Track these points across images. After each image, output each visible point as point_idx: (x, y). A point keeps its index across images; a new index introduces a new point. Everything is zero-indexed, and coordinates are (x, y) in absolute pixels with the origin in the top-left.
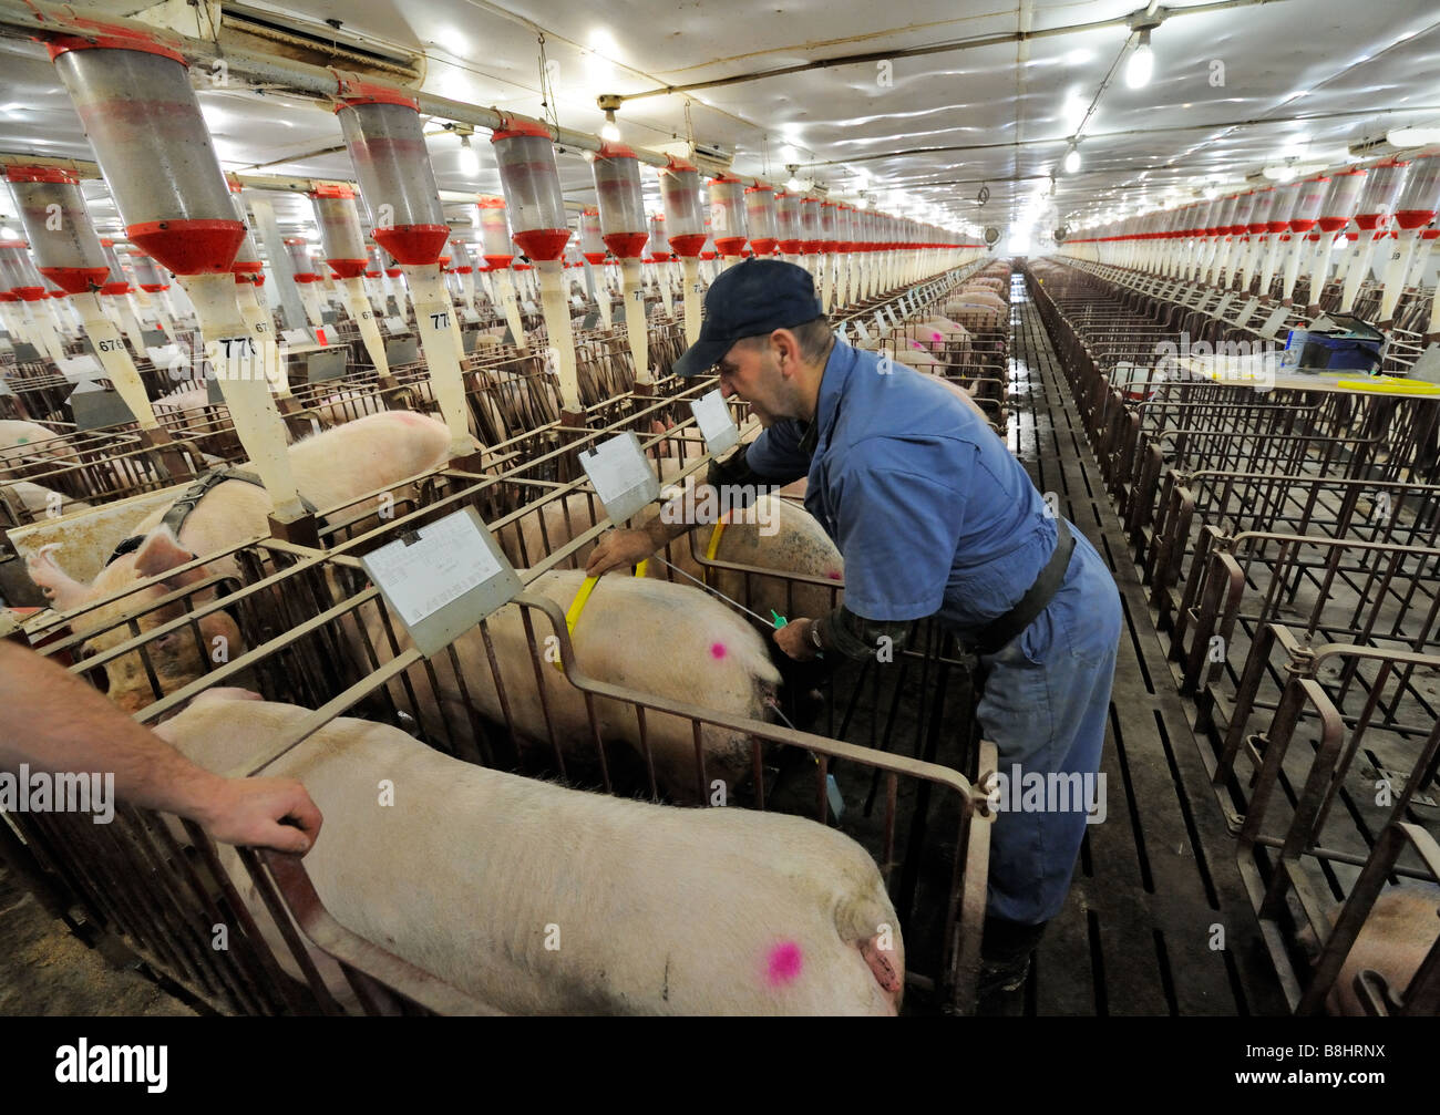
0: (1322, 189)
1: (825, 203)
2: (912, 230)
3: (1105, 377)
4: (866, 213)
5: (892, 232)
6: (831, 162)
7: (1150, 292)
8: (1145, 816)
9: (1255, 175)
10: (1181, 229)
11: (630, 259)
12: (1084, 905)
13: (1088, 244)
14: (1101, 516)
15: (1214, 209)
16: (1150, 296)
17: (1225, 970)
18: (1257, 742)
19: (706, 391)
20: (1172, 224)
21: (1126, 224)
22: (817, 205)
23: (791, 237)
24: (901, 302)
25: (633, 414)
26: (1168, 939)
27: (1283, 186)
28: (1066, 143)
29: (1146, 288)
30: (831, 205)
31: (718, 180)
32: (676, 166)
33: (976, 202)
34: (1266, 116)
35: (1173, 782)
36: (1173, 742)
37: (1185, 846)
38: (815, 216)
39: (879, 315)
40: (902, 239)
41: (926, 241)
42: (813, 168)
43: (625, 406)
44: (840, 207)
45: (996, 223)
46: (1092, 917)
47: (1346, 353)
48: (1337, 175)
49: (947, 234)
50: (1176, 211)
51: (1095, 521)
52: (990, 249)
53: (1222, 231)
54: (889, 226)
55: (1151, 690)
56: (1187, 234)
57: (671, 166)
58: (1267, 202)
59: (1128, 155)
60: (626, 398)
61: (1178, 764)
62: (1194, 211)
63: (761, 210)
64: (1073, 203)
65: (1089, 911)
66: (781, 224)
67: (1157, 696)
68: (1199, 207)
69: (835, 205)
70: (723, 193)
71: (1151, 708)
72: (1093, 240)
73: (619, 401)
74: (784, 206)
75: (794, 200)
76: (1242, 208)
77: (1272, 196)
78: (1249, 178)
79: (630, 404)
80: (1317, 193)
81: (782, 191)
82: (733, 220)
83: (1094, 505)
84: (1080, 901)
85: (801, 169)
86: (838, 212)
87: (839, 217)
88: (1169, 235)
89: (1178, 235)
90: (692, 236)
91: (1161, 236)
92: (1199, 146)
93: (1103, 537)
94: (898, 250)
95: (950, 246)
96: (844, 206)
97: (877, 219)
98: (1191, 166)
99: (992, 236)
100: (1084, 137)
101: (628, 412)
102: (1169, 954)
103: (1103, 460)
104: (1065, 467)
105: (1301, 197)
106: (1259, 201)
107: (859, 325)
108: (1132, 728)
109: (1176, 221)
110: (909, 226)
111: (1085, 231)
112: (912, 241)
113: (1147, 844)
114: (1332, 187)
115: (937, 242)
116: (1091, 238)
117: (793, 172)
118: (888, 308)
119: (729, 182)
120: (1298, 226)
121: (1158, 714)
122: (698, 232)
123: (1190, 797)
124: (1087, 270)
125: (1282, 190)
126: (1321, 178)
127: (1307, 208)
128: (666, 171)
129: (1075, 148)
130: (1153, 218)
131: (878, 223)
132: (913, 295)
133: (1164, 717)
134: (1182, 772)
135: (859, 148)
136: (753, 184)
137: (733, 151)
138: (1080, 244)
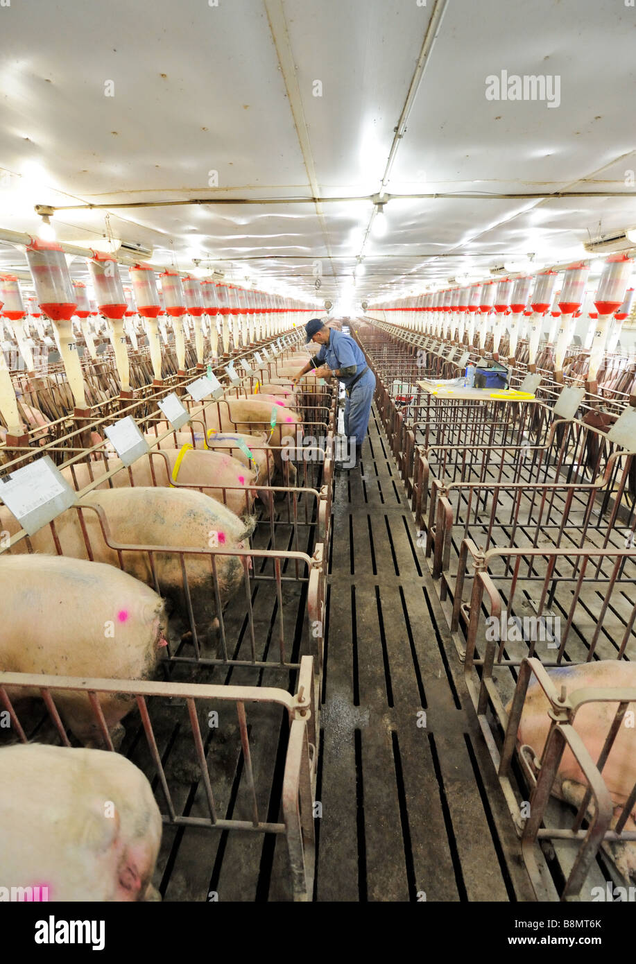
0: (480, 290)
1: (220, 284)
2: (280, 301)
3: (386, 390)
4: (248, 291)
5: (267, 303)
6: (221, 260)
7: (409, 340)
8: (420, 657)
9: (452, 281)
10: (421, 307)
11: (62, 321)
12: (390, 728)
13: (379, 311)
14: (391, 469)
15: (435, 297)
16: (409, 343)
17: (466, 748)
18: (466, 608)
19: (166, 395)
20: (417, 303)
21: (396, 303)
22: (214, 286)
23: (196, 306)
24: (272, 346)
25: (75, 430)
26: (436, 738)
27: (463, 288)
28: (356, 259)
29: (407, 338)
30: (223, 286)
31: (136, 267)
32: (100, 258)
33: (314, 286)
34: (450, 253)
35: (434, 631)
36: (433, 606)
37: (442, 672)
38: (212, 292)
39: (257, 355)
40: (274, 306)
41: (290, 308)
42: (209, 262)
43: (67, 425)
44: (230, 287)
45: (330, 298)
46: (394, 735)
47: (492, 379)
48: (485, 284)
49: (302, 304)
50: (418, 297)
51: (389, 473)
52: (328, 313)
53: (439, 309)
54: (265, 299)
55: (420, 575)
56: (424, 309)
57: (96, 257)
58: (457, 295)
59: (389, 267)
60: (69, 419)
61: (436, 619)
62: (426, 297)
63: (171, 288)
64: (369, 290)
65: (392, 731)
66: (189, 297)
67: (423, 578)
68: (428, 296)
69: (226, 286)
70: (140, 277)
71: (420, 586)
72: (382, 310)
73: (63, 422)
74: (190, 285)
75: (196, 282)
76: (447, 298)
77: (459, 292)
78: (449, 282)
79: (73, 423)
80: (478, 292)
81: (187, 276)
82: (149, 294)
83: (388, 463)
84: (387, 726)
85: (201, 262)
86: (229, 290)
87: (230, 293)
88: (417, 310)
89: (420, 310)
90: (116, 305)
91: (413, 309)
92: (423, 265)
93: (393, 482)
94: (272, 313)
95: (305, 311)
96: (233, 286)
97: (257, 295)
98: (421, 274)
99: (328, 306)
100: (365, 256)
101: (70, 429)
102: (437, 746)
103: (389, 437)
104: (372, 441)
105: (471, 294)
106: (454, 295)
107: (244, 363)
108: (411, 601)
109: (419, 302)
110: (278, 299)
111: (377, 305)
112: (280, 308)
113: (422, 675)
114: (483, 290)
115: (296, 308)
116: (380, 309)
117: (197, 263)
118: (264, 350)
119: (144, 269)
120: (472, 309)
121: (424, 589)
122: (120, 303)
123: (443, 639)
124: (380, 326)
125: (463, 290)
126: (479, 285)
127: (475, 299)
128: (92, 260)
129: (360, 262)
130: (408, 300)
131: (257, 297)
132: (281, 341)
133: (428, 590)
134: (438, 623)
135: (236, 252)
136: (165, 271)
137: (152, 248)
138: (375, 311)
